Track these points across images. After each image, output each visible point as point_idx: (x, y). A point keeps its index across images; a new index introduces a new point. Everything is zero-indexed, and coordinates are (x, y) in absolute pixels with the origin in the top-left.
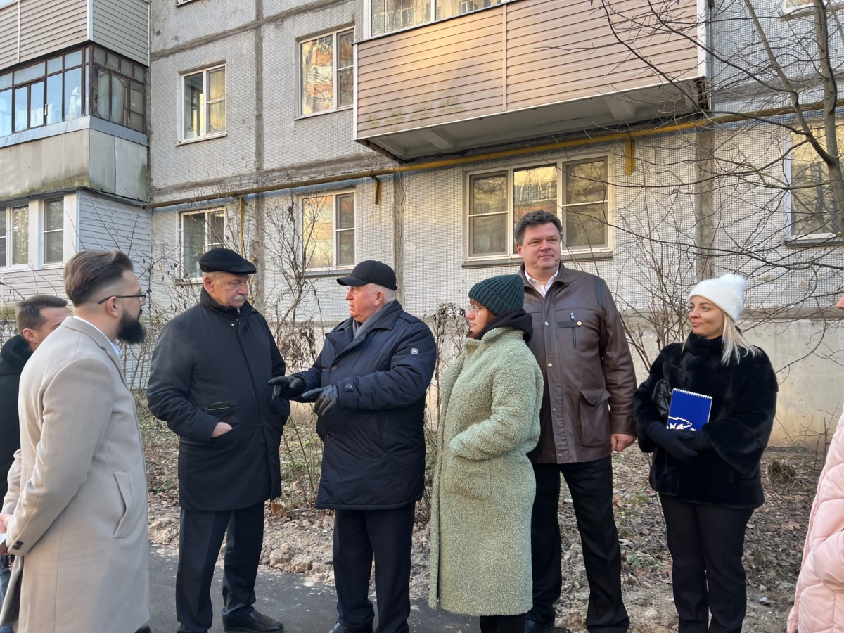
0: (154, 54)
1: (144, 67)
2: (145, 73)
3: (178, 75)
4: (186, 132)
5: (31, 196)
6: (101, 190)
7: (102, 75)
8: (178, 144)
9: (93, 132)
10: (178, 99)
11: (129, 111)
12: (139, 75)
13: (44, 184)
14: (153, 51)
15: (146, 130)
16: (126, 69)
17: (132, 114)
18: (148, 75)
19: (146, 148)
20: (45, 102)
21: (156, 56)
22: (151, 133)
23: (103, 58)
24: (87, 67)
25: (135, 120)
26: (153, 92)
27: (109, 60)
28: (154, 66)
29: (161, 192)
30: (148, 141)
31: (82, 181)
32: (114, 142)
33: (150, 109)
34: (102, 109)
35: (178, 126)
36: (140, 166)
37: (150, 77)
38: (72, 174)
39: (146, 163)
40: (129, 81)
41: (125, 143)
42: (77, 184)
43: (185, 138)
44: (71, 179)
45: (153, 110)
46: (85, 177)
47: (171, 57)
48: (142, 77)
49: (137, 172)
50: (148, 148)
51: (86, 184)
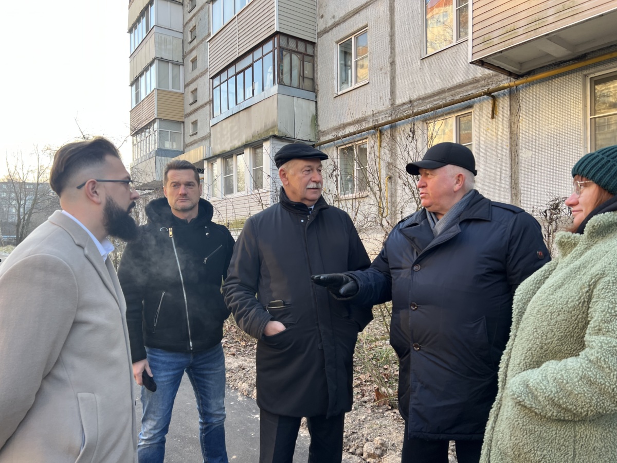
0: (320, 33)
1: (313, 44)
2: (314, 48)
3: (335, 44)
4: (341, 86)
5: (245, 146)
6: (286, 136)
7: (286, 54)
8: (335, 95)
9: (280, 96)
10: (335, 62)
11: (303, 77)
12: (310, 51)
13: (253, 137)
14: (319, 31)
15: (315, 89)
16: (301, 47)
17: (305, 79)
18: (315, 49)
19: (315, 102)
20: (253, 80)
21: (320, 35)
22: (318, 91)
23: (286, 42)
24: (276, 51)
25: (307, 83)
26: (319, 61)
27: (289, 43)
28: (319, 42)
29: (325, 133)
30: (316, 97)
31: (273, 131)
32: (293, 101)
33: (317, 74)
34: (286, 79)
35: (335, 83)
36: (311, 116)
37: (317, 51)
38: (268, 127)
39: (315, 113)
40: (304, 56)
41: (301, 101)
42: (271, 134)
43: (340, 90)
44: (267, 131)
45: (319, 73)
46: (275, 129)
47: (330, 32)
48: (312, 51)
49: (308, 120)
50: (316, 102)
51: (276, 133)
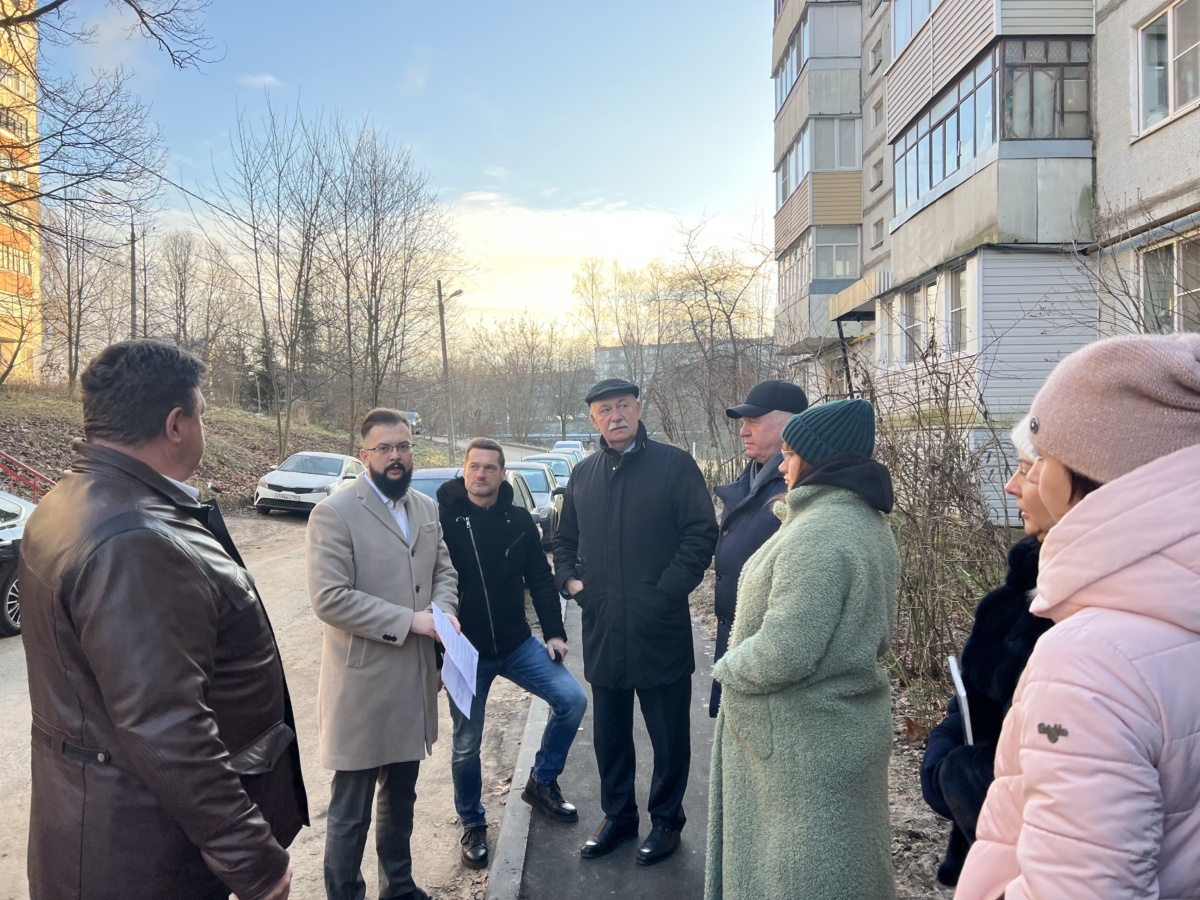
0: (1101, 12)
1: (1088, 39)
2: (1089, 46)
3: (1131, 31)
4: (1146, 118)
5: (938, 269)
6: (1016, 242)
7: (1020, 76)
8: (1133, 140)
9: (1004, 164)
10: (1132, 68)
11: (1062, 113)
12: (1079, 53)
14: (1099, 9)
15: (1092, 132)
16: (1057, 52)
17: (1066, 117)
18: (1093, 48)
19: (1091, 161)
20: (958, 139)
21: (1101, 16)
22: (1098, 135)
23: (1020, 51)
24: (998, 73)
25: (1074, 124)
26: (1101, 72)
27: (1028, 51)
28: (1101, 33)
30: (1094, 148)
31: (990, 235)
32: (1036, 168)
33: (1096, 100)
34: (1020, 126)
35: (1133, 113)
36: (1080, 191)
37: (1096, 51)
38: (982, 228)
39: (1089, 183)
40: (1063, 69)
41: (1053, 164)
42: (986, 240)
43: (1145, 127)
44: (980, 235)
45: (1100, 99)
46: (994, 229)
47: (1122, 8)
48: (1085, 54)
49: (1073, 201)
50: (1094, 159)
51: (995, 240)
